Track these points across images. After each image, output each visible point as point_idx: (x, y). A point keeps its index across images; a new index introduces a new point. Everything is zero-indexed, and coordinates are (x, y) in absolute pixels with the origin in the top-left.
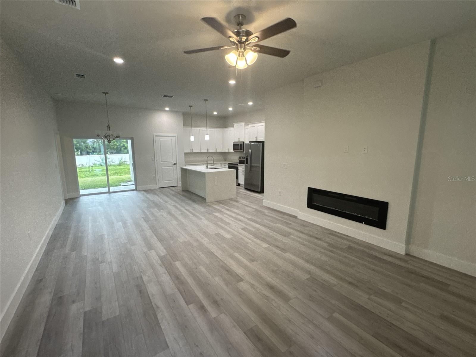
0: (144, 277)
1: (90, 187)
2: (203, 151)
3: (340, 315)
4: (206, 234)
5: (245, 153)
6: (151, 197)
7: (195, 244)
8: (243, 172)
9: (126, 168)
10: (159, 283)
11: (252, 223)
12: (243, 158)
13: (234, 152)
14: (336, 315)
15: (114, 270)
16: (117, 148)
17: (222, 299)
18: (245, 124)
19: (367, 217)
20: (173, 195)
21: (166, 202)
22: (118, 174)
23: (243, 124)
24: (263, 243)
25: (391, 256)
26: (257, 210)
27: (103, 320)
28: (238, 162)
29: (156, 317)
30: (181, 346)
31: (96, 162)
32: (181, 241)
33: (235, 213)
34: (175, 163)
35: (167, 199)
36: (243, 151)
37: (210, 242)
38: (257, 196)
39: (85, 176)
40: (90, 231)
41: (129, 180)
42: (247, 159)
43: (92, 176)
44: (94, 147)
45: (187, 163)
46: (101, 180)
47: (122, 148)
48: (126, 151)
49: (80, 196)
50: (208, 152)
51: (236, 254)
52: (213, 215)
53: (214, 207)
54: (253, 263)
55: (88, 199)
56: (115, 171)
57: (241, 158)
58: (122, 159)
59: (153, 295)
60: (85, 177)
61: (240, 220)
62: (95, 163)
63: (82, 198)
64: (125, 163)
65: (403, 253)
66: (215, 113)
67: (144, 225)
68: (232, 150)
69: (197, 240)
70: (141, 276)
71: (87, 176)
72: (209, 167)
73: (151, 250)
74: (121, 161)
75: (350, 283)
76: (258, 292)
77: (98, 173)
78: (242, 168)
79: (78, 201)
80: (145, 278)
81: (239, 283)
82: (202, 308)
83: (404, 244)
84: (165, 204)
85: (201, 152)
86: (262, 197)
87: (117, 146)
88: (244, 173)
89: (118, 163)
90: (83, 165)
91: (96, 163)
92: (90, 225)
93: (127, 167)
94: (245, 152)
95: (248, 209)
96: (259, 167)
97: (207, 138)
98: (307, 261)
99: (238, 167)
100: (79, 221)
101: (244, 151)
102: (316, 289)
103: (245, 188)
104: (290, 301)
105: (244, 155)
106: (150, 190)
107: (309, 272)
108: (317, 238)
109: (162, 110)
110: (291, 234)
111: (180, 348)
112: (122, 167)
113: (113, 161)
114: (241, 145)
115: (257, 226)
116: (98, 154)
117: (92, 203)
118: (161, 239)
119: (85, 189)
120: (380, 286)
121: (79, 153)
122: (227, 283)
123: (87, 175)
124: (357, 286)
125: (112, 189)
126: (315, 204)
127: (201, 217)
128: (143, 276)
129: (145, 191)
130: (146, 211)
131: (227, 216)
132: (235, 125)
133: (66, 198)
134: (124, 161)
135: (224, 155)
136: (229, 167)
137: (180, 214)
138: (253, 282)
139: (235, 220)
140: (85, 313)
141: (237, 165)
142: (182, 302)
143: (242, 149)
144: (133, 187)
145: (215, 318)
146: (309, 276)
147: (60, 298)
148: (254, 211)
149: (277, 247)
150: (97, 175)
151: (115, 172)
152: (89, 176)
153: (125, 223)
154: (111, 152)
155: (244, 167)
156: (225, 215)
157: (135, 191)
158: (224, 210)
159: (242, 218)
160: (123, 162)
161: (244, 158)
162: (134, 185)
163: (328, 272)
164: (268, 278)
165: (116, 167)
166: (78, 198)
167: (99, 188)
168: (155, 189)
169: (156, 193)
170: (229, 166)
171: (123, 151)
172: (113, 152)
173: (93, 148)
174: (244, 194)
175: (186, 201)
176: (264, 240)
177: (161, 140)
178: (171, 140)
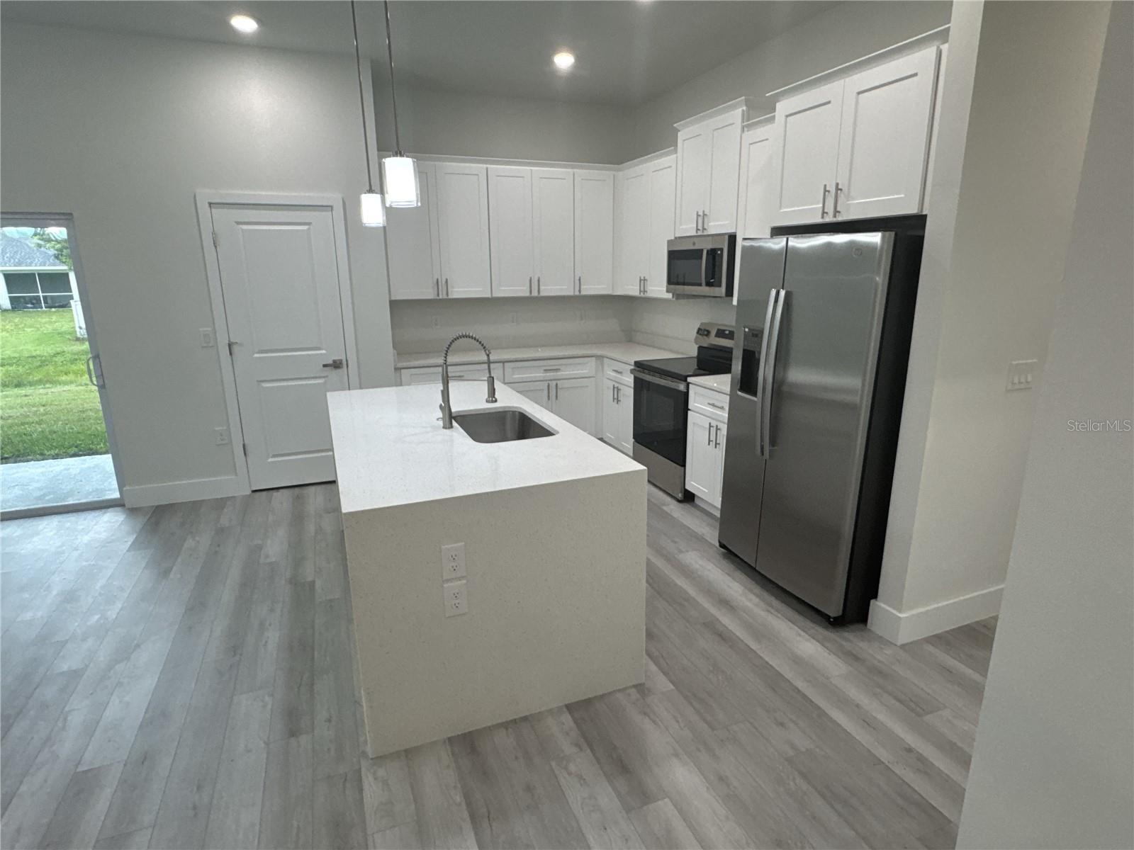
2: (504, 290)
5: (740, 311)
8: (718, 428)
12: (721, 334)
13: (669, 296)
18: (746, 117)
23: (737, 113)
28: (695, 353)
34: (336, 358)
36: (723, 291)
42: (752, 359)
50: (535, 294)
57: (713, 333)
66: (564, 61)
68: (659, 288)
78: (710, 403)
88: (723, 442)
94: (735, 301)
99: (686, 394)
101: (729, 292)
103: (722, 546)
105: (728, 319)
114: (714, 254)
141: (686, 376)
143: (720, 286)
155: (728, 395)
161: (731, 336)
170: (638, 381)
177: (245, 227)
178: (305, 228)
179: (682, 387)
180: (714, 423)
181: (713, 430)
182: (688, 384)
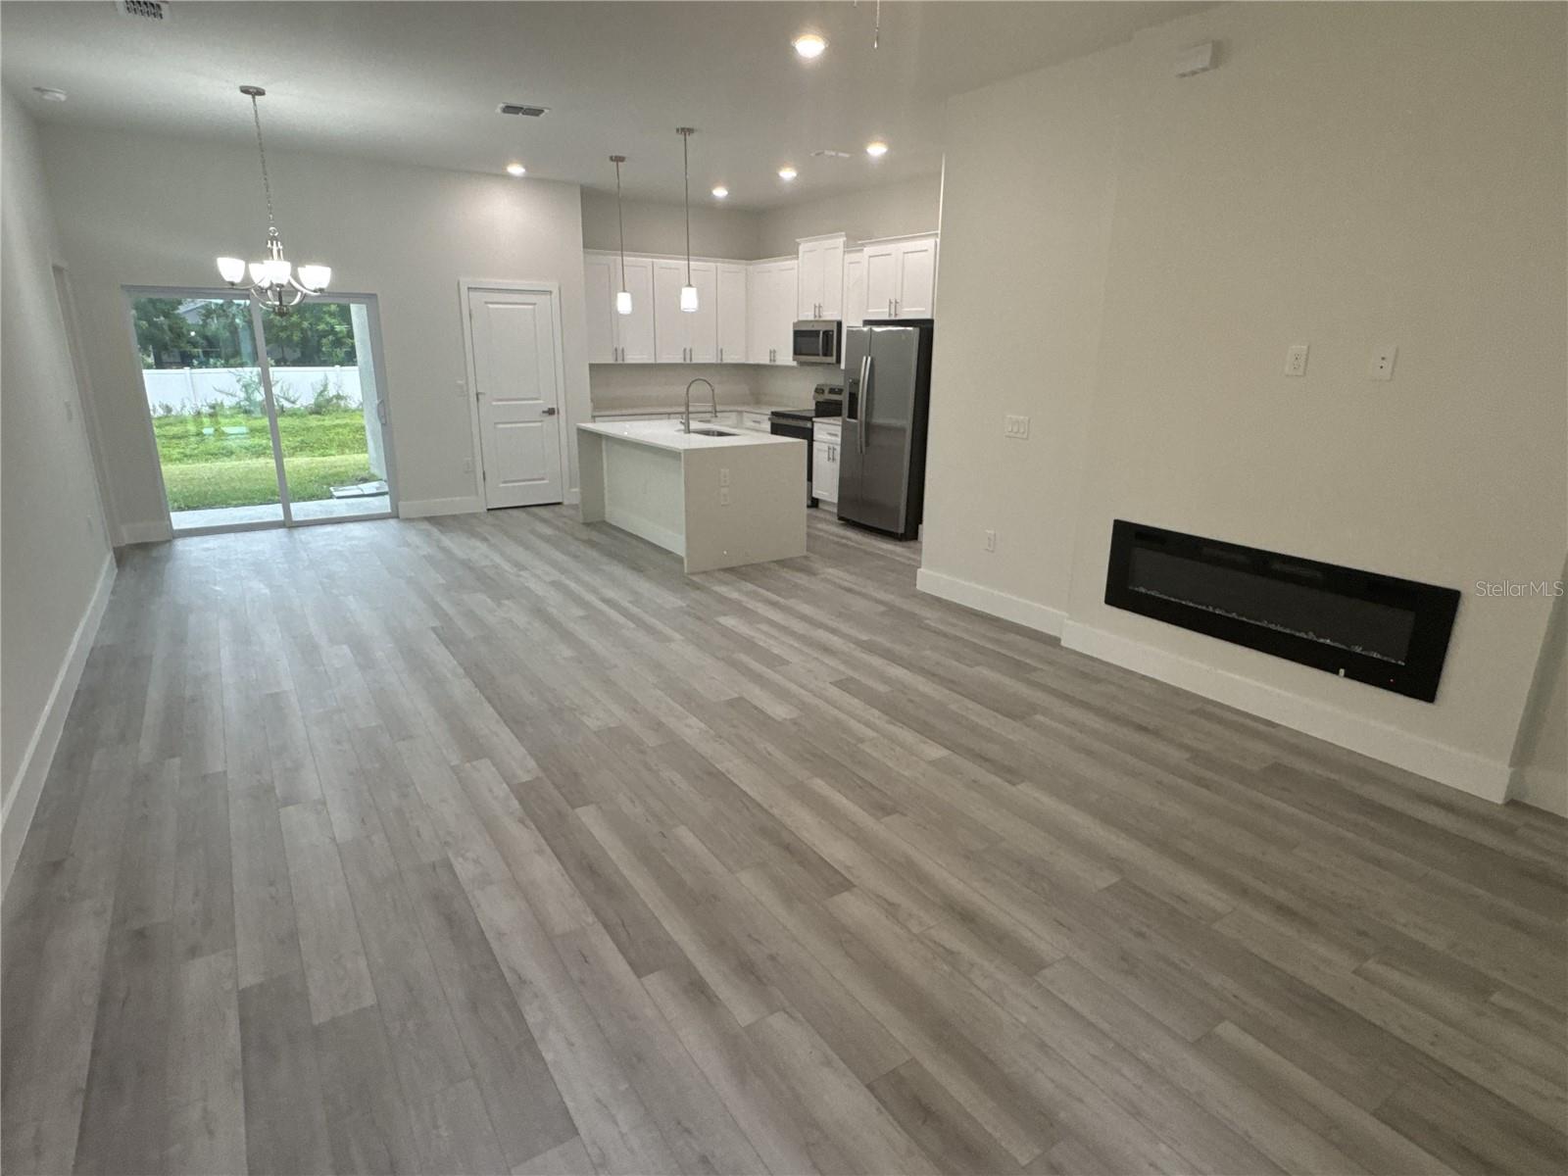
0: (458, 865)
1: (207, 502)
2: (664, 359)
3: (1245, 1030)
4: (691, 701)
5: (846, 370)
6: (459, 545)
7: (651, 740)
8: (834, 449)
9: (345, 426)
10: (523, 890)
11: (876, 661)
12: (832, 391)
13: (795, 364)
14: (1228, 1030)
15: (337, 838)
16: (305, 341)
17: (772, 958)
18: (846, 245)
19: (1358, 650)
20: (547, 540)
21: (518, 565)
22: (312, 449)
23: (840, 241)
24: (925, 743)
25: (1448, 807)
26: (891, 610)
27: (316, 1022)
28: (814, 407)
29: (519, 1017)
30: (625, 1129)
31: (220, 398)
32: (592, 723)
33: (804, 618)
34: (550, 407)
35: (521, 555)
36: (833, 359)
37: (712, 732)
38: (892, 552)
39: (179, 453)
40: (229, 679)
41: (364, 474)
42: (853, 398)
43: (209, 454)
44: (209, 334)
45: (602, 407)
46: (247, 473)
47: (324, 341)
48: (341, 353)
49: (174, 538)
50: (689, 361)
51: (819, 785)
52: (718, 623)
53: (716, 593)
54: (887, 819)
55: (208, 549)
56: (299, 439)
57: (826, 391)
58: (325, 387)
59: (500, 935)
60: (180, 460)
61: (827, 650)
62: (219, 402)
63: (181, 545)
64: (339, 406)
65: (1497, 796)
66: (720, 193)
67: (443, 659)
68: (786, 357)
69: (658, 726)
70: (448, 859)
71: (191, 456)
72: (694, 425)
73: (478, 758)
74: (321, 394)
75: (1282, 910)
76: (915, 935)
77: (231, 444)
78: (828, 433)
79: (168, 558)
80: (464, 870)
81: (836, 898)
82: (697, 990)
83: (1508, 761)
84: (519, 576)
85: (658, 362)
86: (913, 556)
87: (303, 331)
88: (838, 458)
89: (312, 401)
90: (168, 409)
91: (222, 403)
92: (226, 654)
93: (349, 421)
94: (843, 366)
95: (859, 605)
96: (903, 430)
97: (689, 299)
98: (1106, 818)
99: (812, 430)
100: (179, 639)
101: (838, 361)
102: (1144, 929)
103: (840, 518)
104: (1046, 972)
105: (838, 381)
106: (454, 517)
107: (1115, 864)
108: (1141, 729)
109: (496, 175)
110: (1033, 708)
111: (622, 1135)
112: (328, 421)
113: (291, 394)
114: (826, 333)
115: (897, 672)
116: (227, 365)
117: (224, 564)
118: (514, 719)
119: (189, 508)
120: (1405, 926)
121: (151, 360)
122: (789, 897)
123: (188, 452)
124: (1310, 924)
125: (301, 510)
126: (1142, 590)
127: (668, 631)
128: (452, 859)
129: (433, 520)
130: (445, 605)
131: (774, 632)
132: (804, 247)
133: (115, 545)
134: (334, 396)
135: (753, 373)
136: (776, 430)
137: (582, 618)
138: (892, 894)
139: (805, 649)
140: (244, 996)
141: (810, 419)
142: (619, 966)
143: (832, 355)
144: (383, 504)
145: (748, 1029)
146: (1115, 879)
147: (141, 934)
148: (883, 614)
149: (981, 758)
150: (230, 453)
151: (302, 441)
152: (197, 455)
153: (361, 648)
154: (280, 356)
155: (840, 428)
156: (765, 627)
157: (392, 522)
158: (760, 605)
159: (836, 642)
160: (329, 401)
161: (840, 392)
162: (387, 497)
163: (1188, 861)
164: (953, 881)
165: (304, 420)
166: (168, 545)
167: (244, 505)
168: (473, 515)
169: (479, 530)
170: (773, 425)
171: (330, 354)
172: (287, 357)
173: (206, 338)
174: (837, 543)
175: (604, 567)
176: (926, 731)
177: (490, 306)
178: (531, 307)
179: (809, 425)
180: (831, 446)
181: (831, 451)
182: (813, 423)
